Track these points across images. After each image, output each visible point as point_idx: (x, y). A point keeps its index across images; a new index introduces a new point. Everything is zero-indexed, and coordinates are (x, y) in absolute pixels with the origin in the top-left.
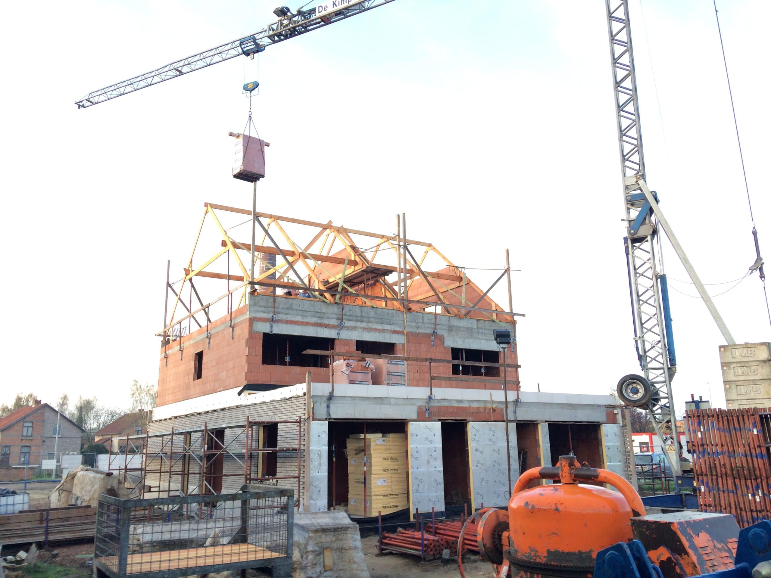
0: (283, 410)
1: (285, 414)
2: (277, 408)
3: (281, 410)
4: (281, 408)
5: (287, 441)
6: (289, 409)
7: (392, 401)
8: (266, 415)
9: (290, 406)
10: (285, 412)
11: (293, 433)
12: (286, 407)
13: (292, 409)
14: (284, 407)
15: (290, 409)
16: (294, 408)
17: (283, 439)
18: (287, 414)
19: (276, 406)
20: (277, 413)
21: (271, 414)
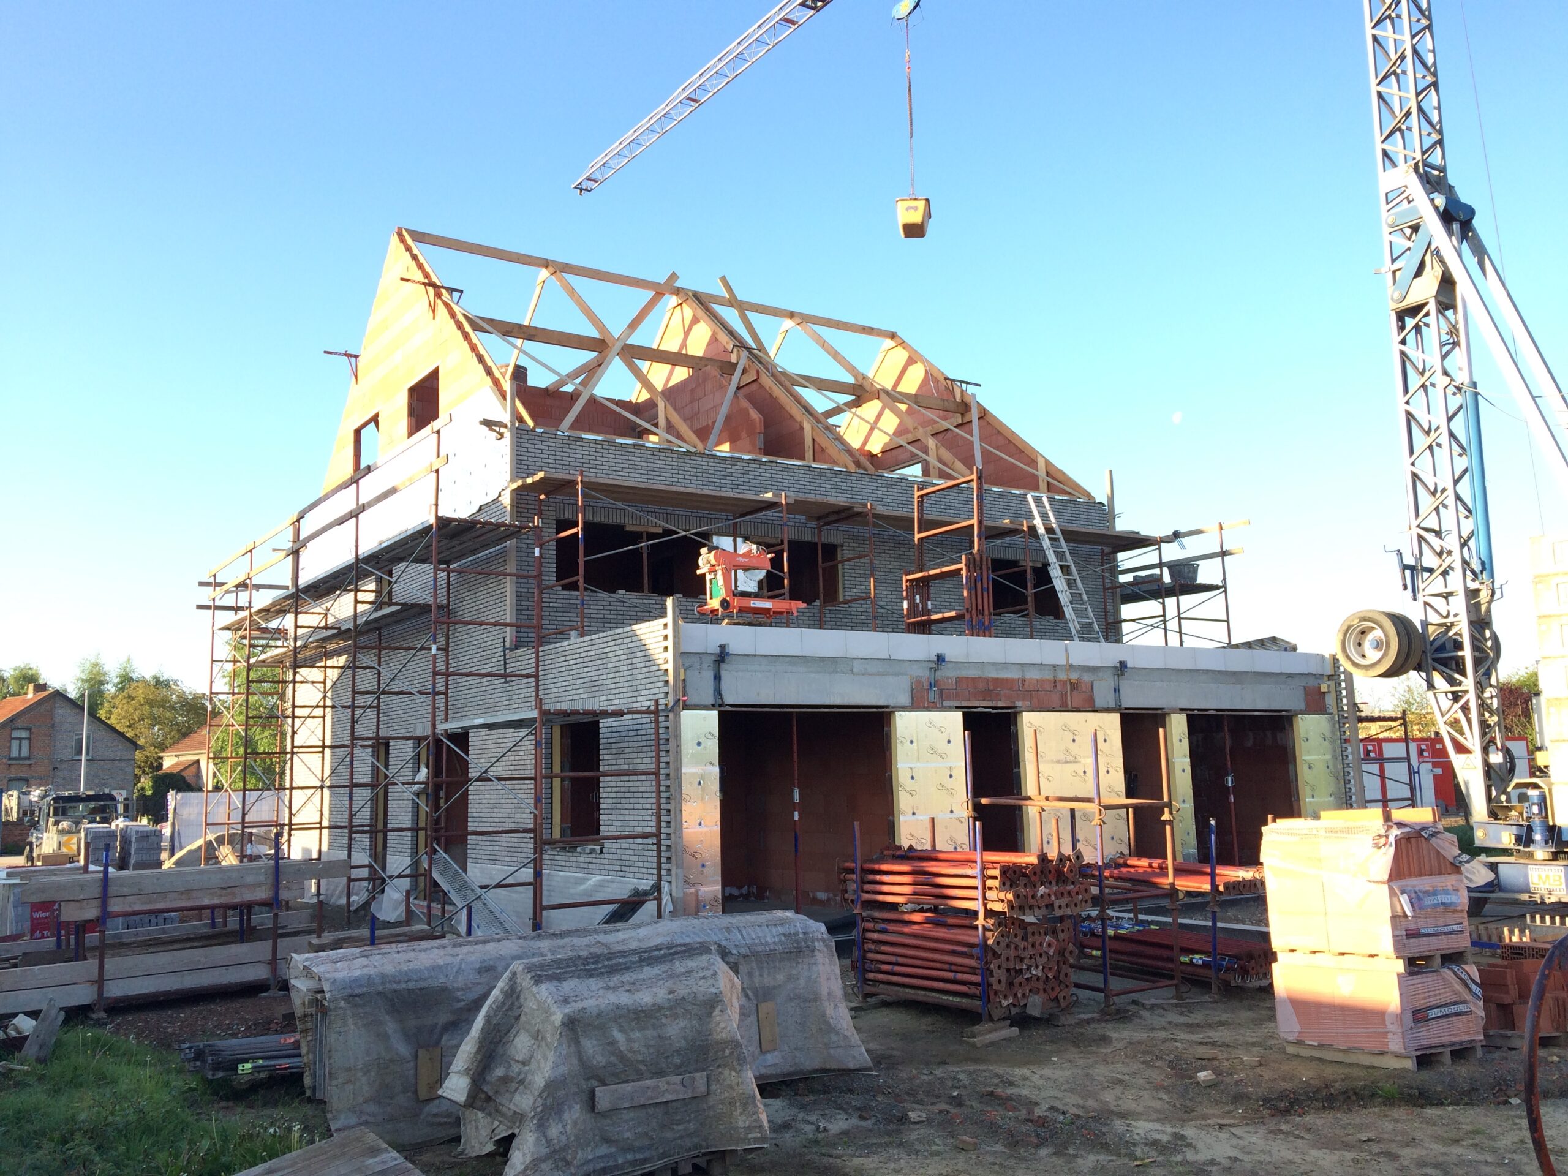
0: (613, 686)
1: (617, 696)
2: (597, 683)
3: (605, 687)
4: (606, 682)
5: (622, 756)
6: (626, 684)
7: (857, 667)
8: (570, 698)
9: (630, 678)
10: (617, 691)
11: (639, 738)
12: (618, 680)
13: (634, 683)
14: (613, 681)
15: (630, 684)
16: (639, 682)
17: (614, 751)
18: (621, 696)
19: (594, 679)
20: (597, 694)
21: (582, 696)
